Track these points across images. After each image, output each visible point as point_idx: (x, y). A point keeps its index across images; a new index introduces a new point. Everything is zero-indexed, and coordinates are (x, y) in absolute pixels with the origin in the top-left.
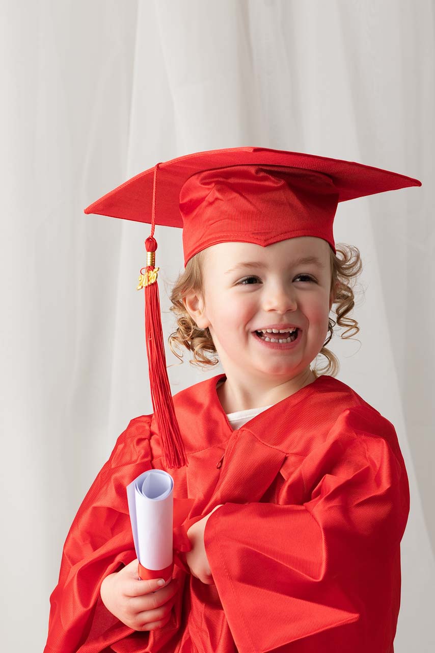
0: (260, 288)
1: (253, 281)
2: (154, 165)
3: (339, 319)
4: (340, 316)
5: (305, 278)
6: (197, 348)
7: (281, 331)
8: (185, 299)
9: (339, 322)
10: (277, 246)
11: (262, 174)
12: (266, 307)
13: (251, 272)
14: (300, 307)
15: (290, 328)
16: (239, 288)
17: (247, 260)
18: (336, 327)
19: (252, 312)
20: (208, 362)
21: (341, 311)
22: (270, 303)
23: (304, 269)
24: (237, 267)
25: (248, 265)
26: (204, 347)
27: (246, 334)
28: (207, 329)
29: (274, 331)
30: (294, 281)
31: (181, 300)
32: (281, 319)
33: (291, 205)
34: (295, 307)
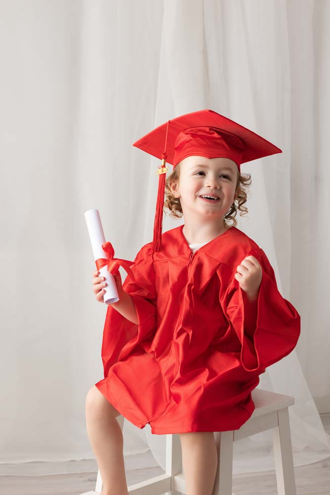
0: (204, 177)
1: (202, 174)
2: (167, 121)
3: (239, 206)
4: (240, 205)
5: (225, 177)
6: (173, 209)
7: (212, 197)
8: (171, 184)
9: (239, 208)
10: (214, 160)
11: (212, 131)
12: (206, 185)
13: (201, 169)
14: (221, 188)
15: (216, 197)
16: (195, 176)
17: (200, 164)
18: (238, 210)
19: (199, 187)
20: (177, 216)
21: (241, 203)
22: (208, 183)
23: (226, 172)
24: (195, 167)
25: (201, 166)
26: (176, 209)
27: (196, 197)
28: (179, 198)
29: (208, 197)
30: (220, 177)
31: (169, 185)
32: (212, 191)
33: (223, 146)
34: (218, 188)
